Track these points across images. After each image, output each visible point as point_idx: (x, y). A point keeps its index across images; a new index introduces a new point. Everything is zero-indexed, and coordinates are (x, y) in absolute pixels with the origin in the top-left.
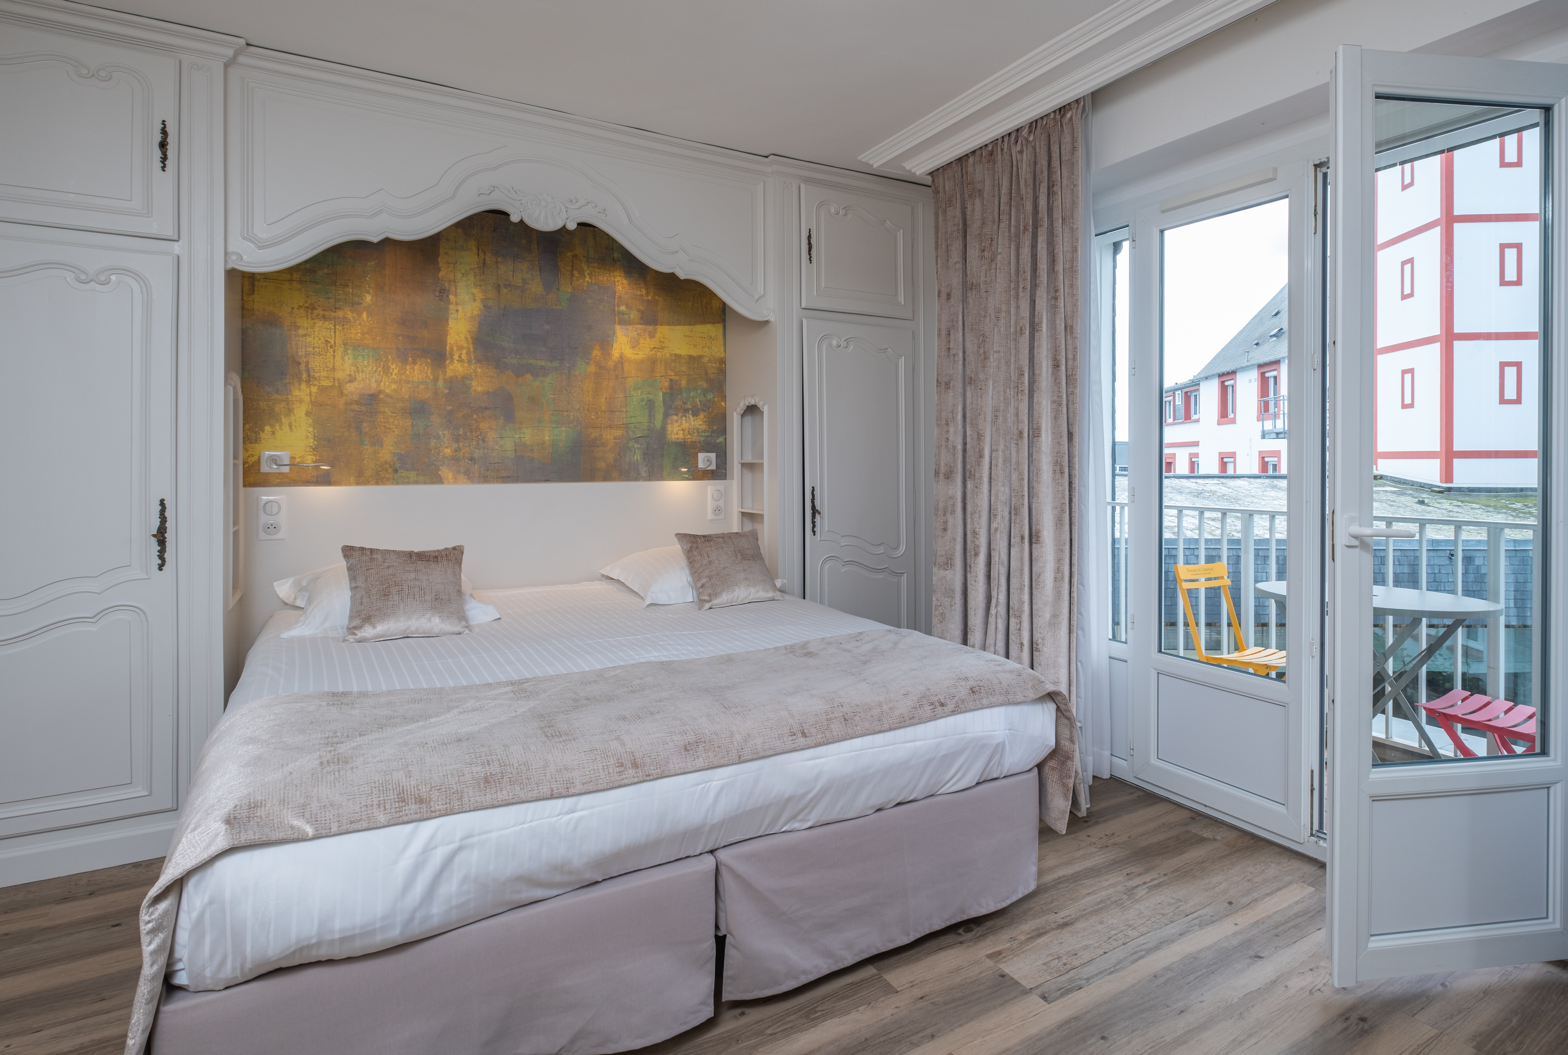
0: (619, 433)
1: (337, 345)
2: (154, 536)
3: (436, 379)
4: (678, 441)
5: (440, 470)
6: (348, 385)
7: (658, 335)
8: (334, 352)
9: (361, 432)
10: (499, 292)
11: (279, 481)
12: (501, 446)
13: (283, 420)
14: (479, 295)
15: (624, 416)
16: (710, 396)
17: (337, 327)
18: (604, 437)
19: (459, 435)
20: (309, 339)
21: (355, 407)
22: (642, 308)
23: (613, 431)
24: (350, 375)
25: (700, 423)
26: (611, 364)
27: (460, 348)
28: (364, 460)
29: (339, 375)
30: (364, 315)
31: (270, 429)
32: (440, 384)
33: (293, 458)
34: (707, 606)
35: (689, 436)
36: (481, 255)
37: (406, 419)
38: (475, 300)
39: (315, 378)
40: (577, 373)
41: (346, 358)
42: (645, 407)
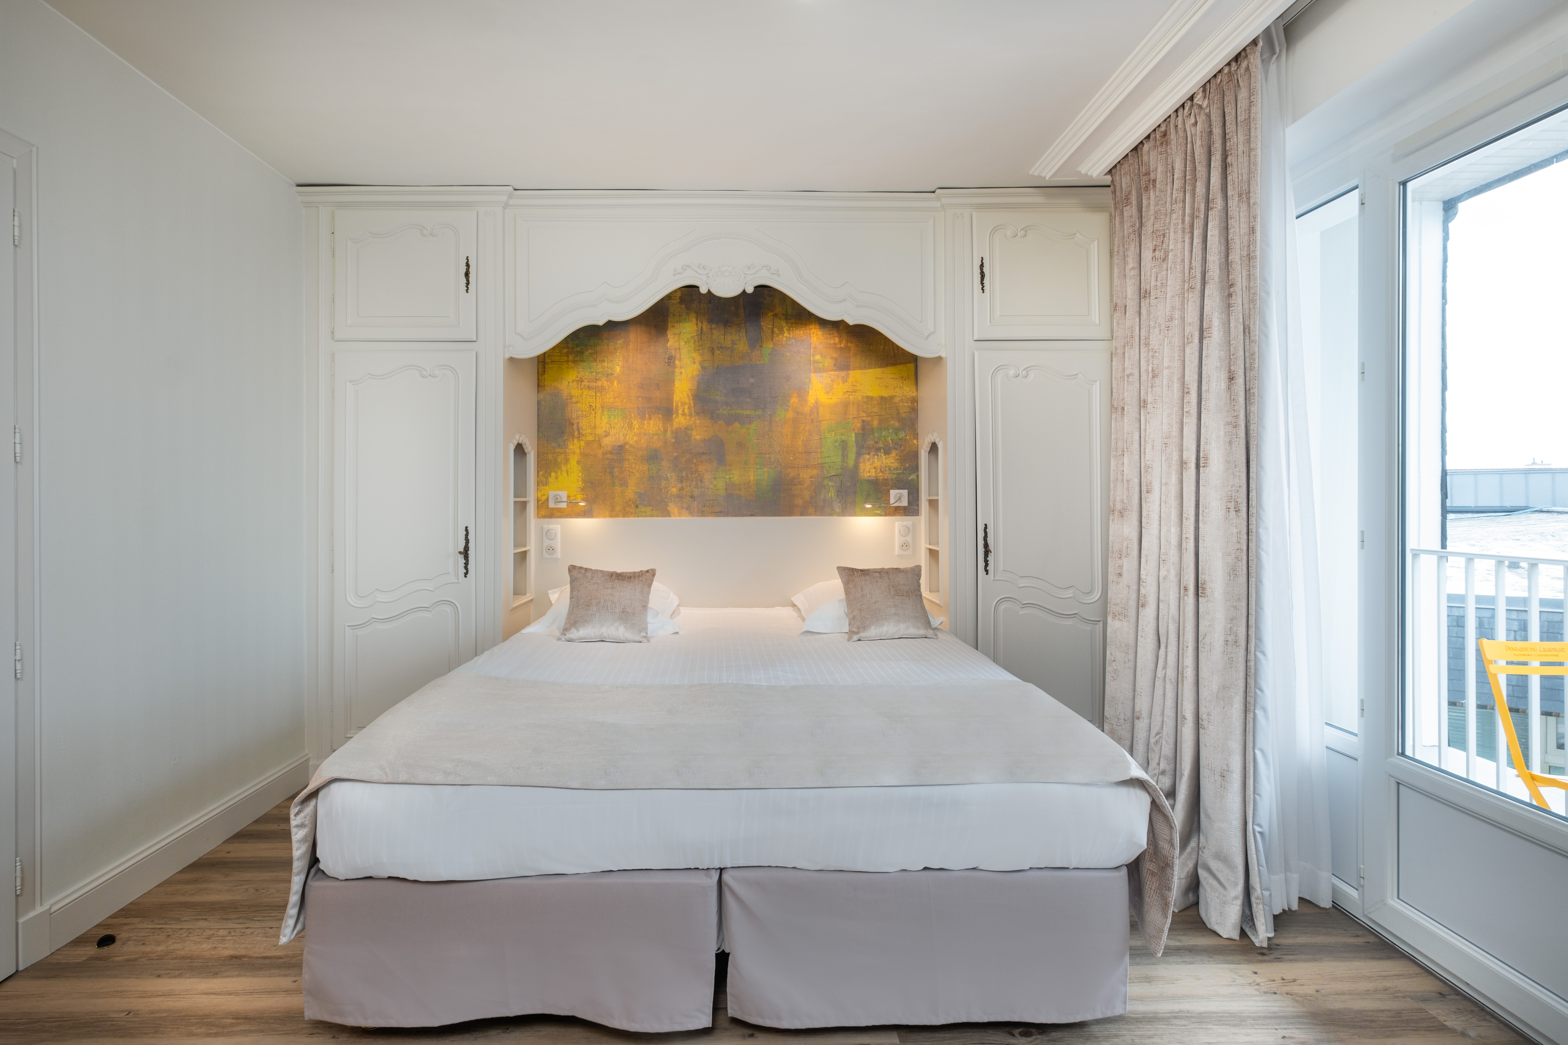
0: (815, 472)
1: (597, 408)
2: (460, 553)
3: (665, 431)
4: (870, 478)
5: (668, 506)
6: (604, 439)
7: (850, 379)
8: (595, 414)
9: (613, 476)
10: (713, 354)
11: (560, 514)
12: (715, 486)
13: (563, 467)
14: (698, 358)
15: (819, 456)
16: (902, 435)
17: (597, 394)
18: (801, 476)
19: (682, 477)
20: (579, 405)
21: (609, 456)
22: (835, 355)
23: (809, 470)
24: (606, 431)
25: (892, 461)
26: (807, 409)
27: (683, 404)
28: (615, 498)
29: (599, 431)
30: (615, 383)
31: (555, 475)
32: (669, 434)
33: (569, 497)
34: (856, 637)
35: (881, 474)
36: (699, 324)
37: (644, 464)
38: (694, 363)
39: (582, 435)
40: (777, 419)
41: (603, 418)
42: (838, 447)
